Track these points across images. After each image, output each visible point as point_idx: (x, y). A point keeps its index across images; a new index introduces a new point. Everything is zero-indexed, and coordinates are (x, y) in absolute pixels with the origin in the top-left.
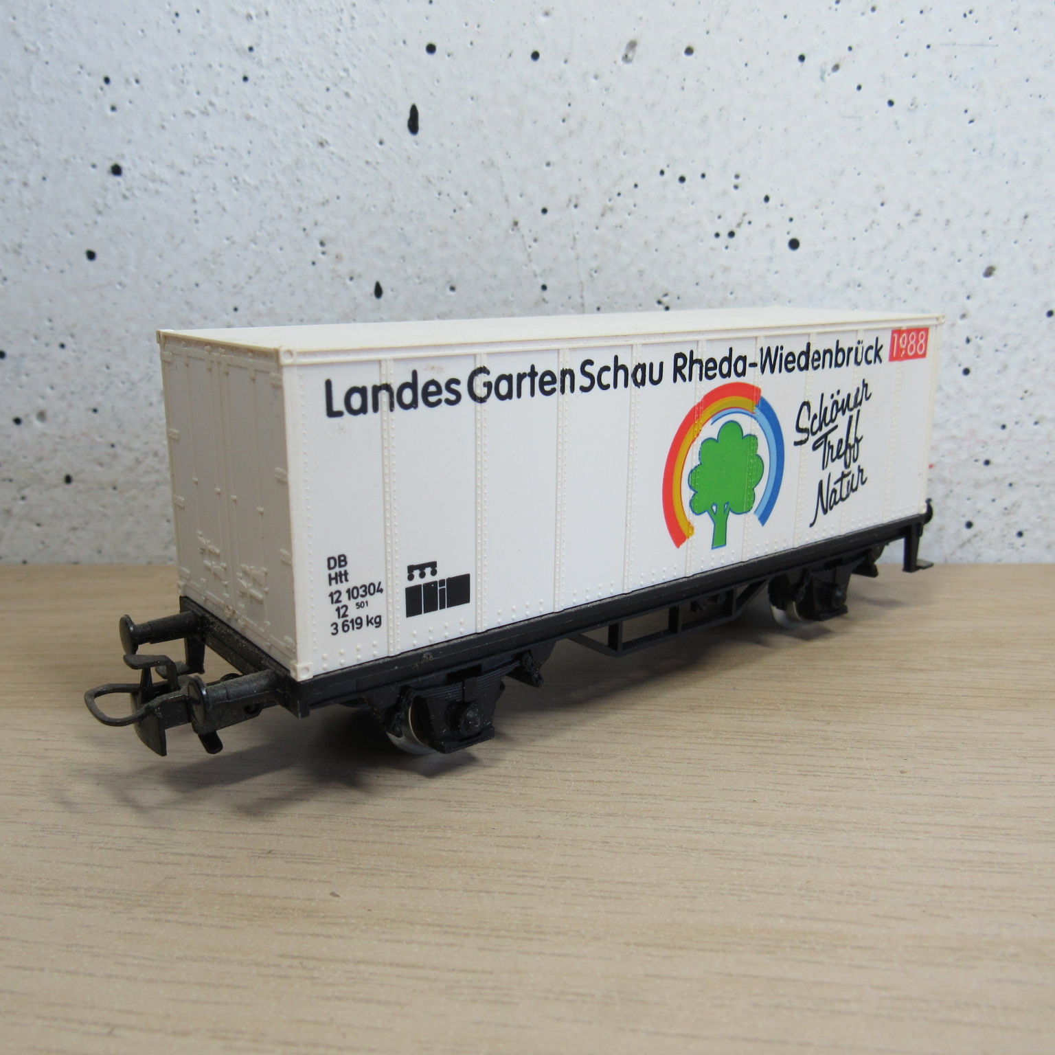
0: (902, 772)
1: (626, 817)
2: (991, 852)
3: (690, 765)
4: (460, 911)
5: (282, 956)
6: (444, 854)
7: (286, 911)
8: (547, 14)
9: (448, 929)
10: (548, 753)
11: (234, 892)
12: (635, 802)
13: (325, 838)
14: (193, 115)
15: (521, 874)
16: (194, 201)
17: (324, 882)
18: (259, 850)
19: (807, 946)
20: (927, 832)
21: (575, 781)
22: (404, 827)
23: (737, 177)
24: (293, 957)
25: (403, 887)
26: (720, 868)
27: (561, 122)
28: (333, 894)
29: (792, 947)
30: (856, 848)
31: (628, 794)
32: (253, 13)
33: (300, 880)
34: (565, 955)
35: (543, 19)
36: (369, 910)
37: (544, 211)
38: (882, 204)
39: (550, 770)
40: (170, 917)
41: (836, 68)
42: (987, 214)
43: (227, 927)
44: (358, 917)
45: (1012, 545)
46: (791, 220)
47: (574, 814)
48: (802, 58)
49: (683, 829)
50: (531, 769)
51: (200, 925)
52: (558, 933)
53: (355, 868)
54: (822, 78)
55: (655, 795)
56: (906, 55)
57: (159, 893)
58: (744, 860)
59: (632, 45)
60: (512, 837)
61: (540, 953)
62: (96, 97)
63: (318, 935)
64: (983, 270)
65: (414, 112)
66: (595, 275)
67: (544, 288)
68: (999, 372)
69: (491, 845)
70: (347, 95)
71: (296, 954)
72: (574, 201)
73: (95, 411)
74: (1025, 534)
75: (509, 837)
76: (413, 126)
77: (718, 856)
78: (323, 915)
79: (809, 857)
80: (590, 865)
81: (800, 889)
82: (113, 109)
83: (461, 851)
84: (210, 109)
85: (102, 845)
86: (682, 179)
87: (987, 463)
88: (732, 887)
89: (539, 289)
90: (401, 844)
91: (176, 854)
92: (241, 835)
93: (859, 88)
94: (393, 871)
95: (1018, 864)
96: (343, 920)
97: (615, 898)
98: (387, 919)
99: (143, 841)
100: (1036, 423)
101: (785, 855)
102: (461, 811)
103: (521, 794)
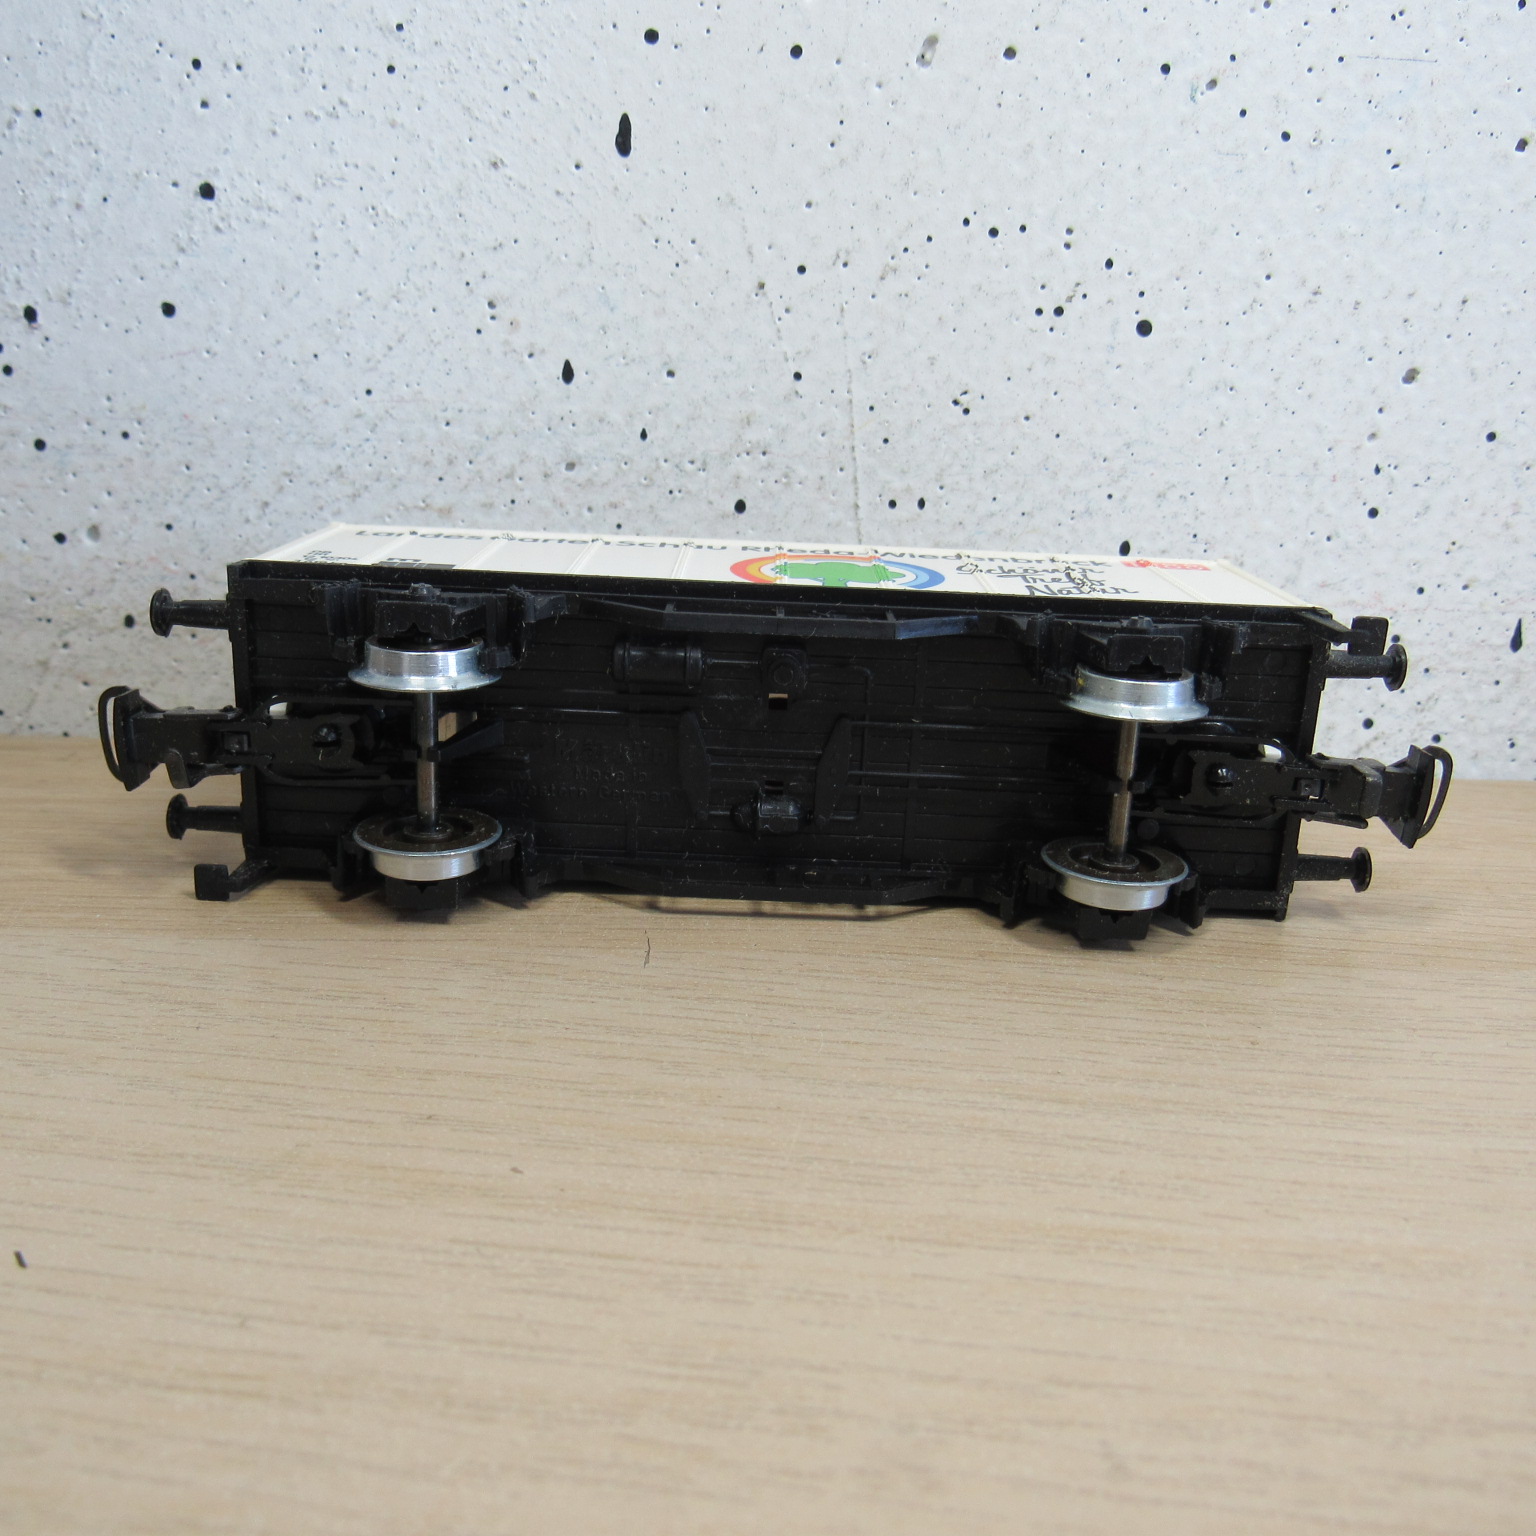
0: (1252, 1043)
1: (891, 1087)
2: (1359, 1144)
3: (976, 1026)
4: (677, 1194)
5: (453, 1241)
6: (656, 1125)
7: (455, 1189)
9: (663, 1215)
10: (791, 1005)
11: (387, 1165)
12: (903, 1070)
13: (500, 1102)
14: (317, 118)
15: (755, 1152)
16: (315, 239)
17: (502, 1154)
18: (416, 1114)
19: (1117, 1247)
20: (1278, 1117)
21: (825, 1042)
22: (603, 1092)
23: (1069, 231)
24: (468, 1243)
25: (605, 1165)
26: (1011, 1152)
27: (829, 147)
28: (515, 1170)
29: (1098, 1248)
30: (1186, 1133)
31: (894, 1059)
33: (471, 1152)
34: (812, 1250)
36: (562, 1190)
37: (802, 270)
38: (1268, 277)
39: (792, 1028)
40: (307, 1192)
41: (1213, 84)
42: (1411, 295)
43: (381, 1206)
44: (548, 1198)
46: (1142, 294)
47: (823, 1082)
48: (1166, 69)
49: (965, 1104)
50: (767, 1026)
51: (346, 1202)
52: (803, 1224)
53: (541, 1140)
54: (1193, 98)
55: (930, 1062)
56: (1310, 70)
57: (290, 1163)
58: (1042, 1143)
59: (932, 42)
60: (744, 1107)
61: (779, 1246)
62: (180, 87)
63: (498, 1218)
64: (1402, 374)
65: (625, 124)
66: (869, 361)
67: (798, 376)
68: (1418, 515)
69: (717, 1117)
70: (533, 96)
71: (471, 1239)
72: (843, 257)
73: (169, 527)
74: (1444, 739)
75: (739, 1107)
76: (623, 144)
77: (1009, 1138)
78: (502, 1194)
79: (1125, 1143)
80: (845, 1144)
81: (1113, 1180)
82: (204, 104)
83: (678, 1124)
84: (340, 110)
85: (210, 1103)
86: (994, 232)
87: (1396, 639)
88: (1026, 1175)
89: (790, 378)
90: (600, 1112)
91: (310, 1117)
92: (392, 1096)
93: (1243, 113)
94: (590, 1145)
95: (1392, 1158)
96: (529, 1201)
97: (876, 1184)
98: (585, 1201)
99: (264, 1099)
100: (1465, 587)
101: (1094, 1139)
102: (677, 1075)
103: (754, 1056)
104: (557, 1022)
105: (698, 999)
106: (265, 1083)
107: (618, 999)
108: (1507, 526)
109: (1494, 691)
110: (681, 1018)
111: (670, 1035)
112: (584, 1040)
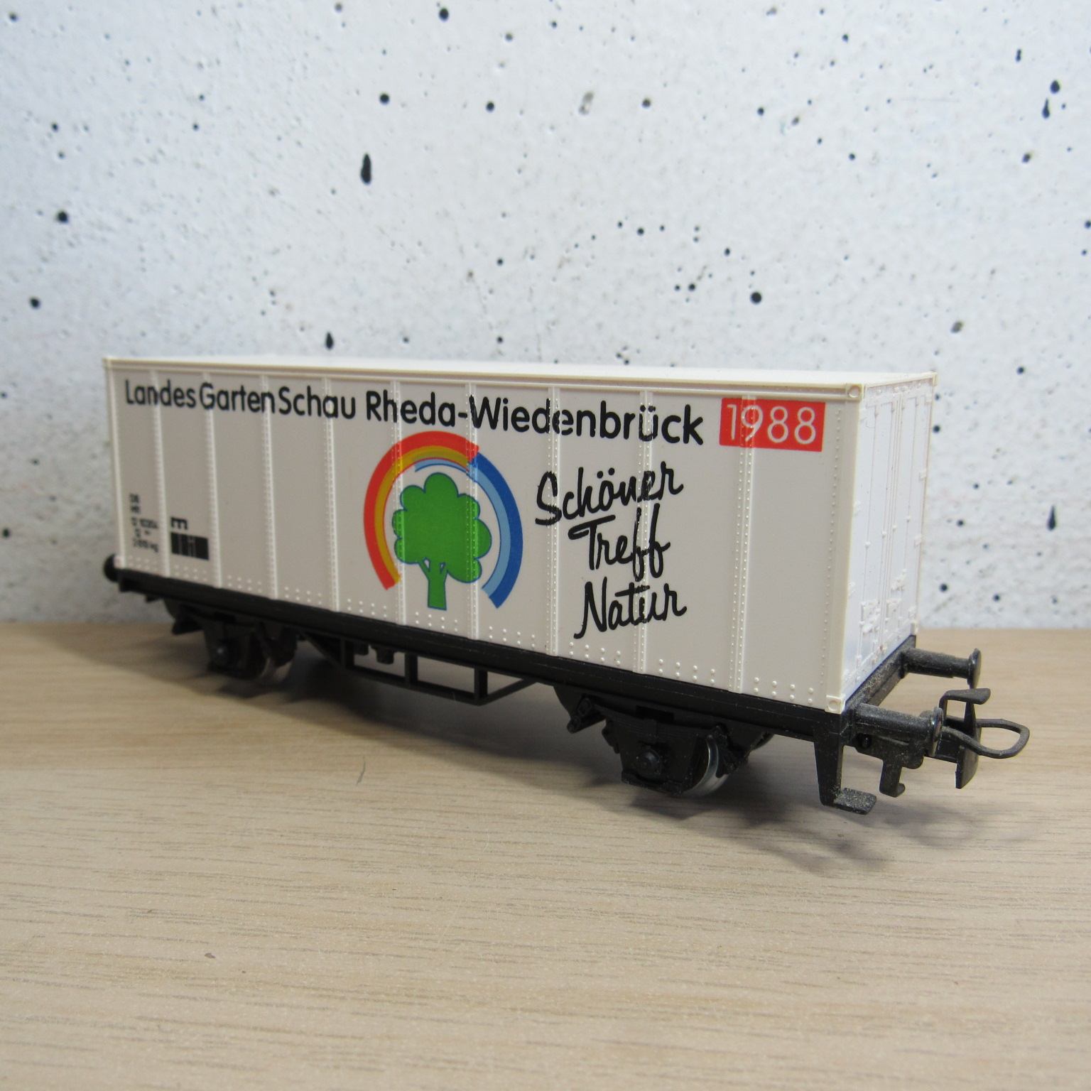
1: (537, 878)
2: (920, 918)
3: (616, 827)
4: (340, 974)
5: (140, 1018)
6: (336, 915)
7: (154, 972)
8: (502, 65)
9: (324, 992)
10: (468, 813)
11: (103, 952)
12: (550, 864)
13: (212, 897)
14: (141, 163)
15: (414, 936)
16: (141, 249)
17: (201, 942)
18: (139, 909)
19: (707, 1013)
20: (855, 897)
21: (490, 842)
22: (299, 887)
23: (697, 229)
24: (152, 1020)
25: (285, 949)
26: (628, 932)
27: (516, 173)
28: (209, 955)
29: (690, 1015)
30: (777, 912)
31: (544, 855)
32: (204, 61)
33: (176, 940)
34: (445, 1021)
35: (498, 71)
36: (244, 972)
37: (500, 262)
38: (846, 258)
39: (465, 831)
40: (29, 976)
41: (796, 121)
42: (953, 268)
43: (87, 988)
44: (230, 979)
45: (989, 610)
46: (753, 273)
47: (482, 875)
48: (761, 111)
49: (596, 892)
50: (446, 830)
51: (60, 985)
52: (441, 998)
53: (237, 929)
54: (782, 131)
55: (573, 857)
56: (867, 109)
57: (22, 952)
58: (655, 923)
59: (589, 97)
60: (412, 898)
61: (418, 1018)
62: (43, 143)
63: (183, 997)
64: (951, 325)
65: (367, 163)
66: (552, 327)
67: (500, 340)
68: (970, 430)
69: (388, 907)
70: (299, 143)
71: (155, 1017)
72: (530, 252)
73: (36, 462)
74: (1003, 598)
75: (409, 898)
76: (366, 175)
77: (628, 920)
78: (193, 976)
79: (725, 922)
80: (490, 928)
81: (710, 954)
82: (61, 155)
83: (354, 913)
84: (159, 157)
86: (641, 231)
87: (961, 523)
88: (637, 951)
89: (494, 341)
90: (292, 905)
91: (51, 912)
92: (124, 894)
93: (820, 141)
94: (277, 932)
95: (948, 930)
96: (213, 982)
97: (510, 961)
98: (261, 982)
99: (18, 898)
100: (1010, 483)
101: (699, 919)
102: (363, 872)
103: (430, 855)
104: (276, 831)
105: (395, 809)
106: (23, 885)
107: (330, 811)
108: (1038, 436)
109: (1034, 561)
110: (377, 825)
111: (365, 839)
112: (294, 845)
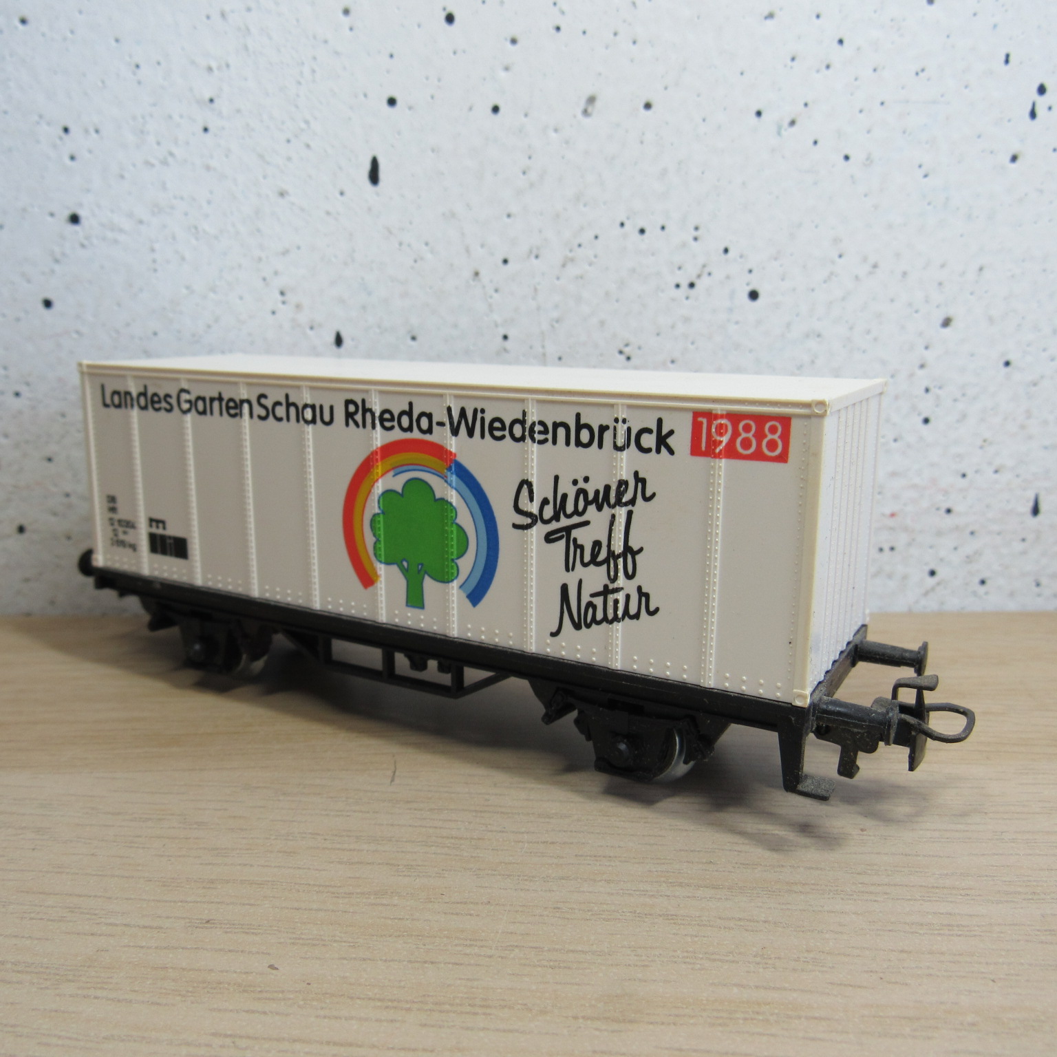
0: (862, 830)
1: (579, 880)
2: (950, 914)
4: (402, 984)
5: (214, 1034)
6: (389, 922)
7: (221, 986)
8: (507, 69)
9: (390, 1004)
10: (502, 813)
11: (168, 966)
12: (589, 864)
13: (266, 906)
14: (152, 165)
15: (468, 942)
16: (153, 250)
17: (263, 953)
18: (197, 919)
19: (761, 1018)
20: (886, 893)
21: (528, 843)
22: (350, 894)
23: (696, 228)
24: (226, 1036)
25: (345, 959)
26: (674, 934)
27: (521, 175)
28: (272, 967)
29: (745, 1019)
30: (814, 911)
31: (582, 856)
32: (214, 65)
33: (237, 952)
34: (511, 1031)
35: (503, 74)
36: (309, 984)
37: (505, 261)
38: (840, 256)
39: (503, 832)
40: (99, 993)
41: (793, 123)
42: (943, 266)
43: (158, 1004)
44: (297, 992)
45: (975, 594)
47: (526, 878)
48: (759, 114)
49: (638, 893)
50: (483, 831)
51: (131, 1001)
52: (504, 1007)
53: (296, 938)
54: (779, 133)
55: (610, 857)
56: (861, 111)
57: (89, 967)
58: (698, 925)
59: (591, 100)
60: (461, 903)
61: (484, 1029)
62: (55, 146)
63: (253, 1012)
64: (940, 321)
65: (375, 165)
66: (556, 325)
67: (505, 337)
68: (958, 421)
69: (439, 913)
70: (308, 146)
71: (229, 1033)
72: (535, 252)
73: (50, 460)
74: (989, 583)
75: (458, 903)
76: (374, 177)
77: (672, 921)
78: (259, 989)
79: (765, 922)
80: (540, 932)
81: (755, 956)
82: (72, 158)
83: (407, 919)
84: (170, 160)
85: (32, 915)
86: (642, 231)
87: (949, 511)
88: (686, 954)
89: (500, 339)
90: (345, 912)
91: (111, 924)
92: (180, 904)
93: (815, 143)
94: (335, 941)
95: (978, 926)
96: (280, 995)
97: (565, 967)
98: (326, 994)
99: (76, 910)
100: (996, 472)
101: (740, 919)
102: (409, 876)
103: (472, 857)
104: (318, 834)
105: (431, 810)
106: (80, 896)
107: (368, 812)
108: (1023, 427)
109: (1019, 546)
110: (416, 827)
111: (406, 842)
112: (339, 849)
